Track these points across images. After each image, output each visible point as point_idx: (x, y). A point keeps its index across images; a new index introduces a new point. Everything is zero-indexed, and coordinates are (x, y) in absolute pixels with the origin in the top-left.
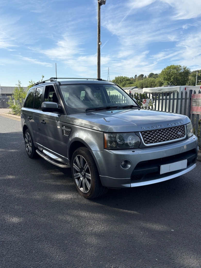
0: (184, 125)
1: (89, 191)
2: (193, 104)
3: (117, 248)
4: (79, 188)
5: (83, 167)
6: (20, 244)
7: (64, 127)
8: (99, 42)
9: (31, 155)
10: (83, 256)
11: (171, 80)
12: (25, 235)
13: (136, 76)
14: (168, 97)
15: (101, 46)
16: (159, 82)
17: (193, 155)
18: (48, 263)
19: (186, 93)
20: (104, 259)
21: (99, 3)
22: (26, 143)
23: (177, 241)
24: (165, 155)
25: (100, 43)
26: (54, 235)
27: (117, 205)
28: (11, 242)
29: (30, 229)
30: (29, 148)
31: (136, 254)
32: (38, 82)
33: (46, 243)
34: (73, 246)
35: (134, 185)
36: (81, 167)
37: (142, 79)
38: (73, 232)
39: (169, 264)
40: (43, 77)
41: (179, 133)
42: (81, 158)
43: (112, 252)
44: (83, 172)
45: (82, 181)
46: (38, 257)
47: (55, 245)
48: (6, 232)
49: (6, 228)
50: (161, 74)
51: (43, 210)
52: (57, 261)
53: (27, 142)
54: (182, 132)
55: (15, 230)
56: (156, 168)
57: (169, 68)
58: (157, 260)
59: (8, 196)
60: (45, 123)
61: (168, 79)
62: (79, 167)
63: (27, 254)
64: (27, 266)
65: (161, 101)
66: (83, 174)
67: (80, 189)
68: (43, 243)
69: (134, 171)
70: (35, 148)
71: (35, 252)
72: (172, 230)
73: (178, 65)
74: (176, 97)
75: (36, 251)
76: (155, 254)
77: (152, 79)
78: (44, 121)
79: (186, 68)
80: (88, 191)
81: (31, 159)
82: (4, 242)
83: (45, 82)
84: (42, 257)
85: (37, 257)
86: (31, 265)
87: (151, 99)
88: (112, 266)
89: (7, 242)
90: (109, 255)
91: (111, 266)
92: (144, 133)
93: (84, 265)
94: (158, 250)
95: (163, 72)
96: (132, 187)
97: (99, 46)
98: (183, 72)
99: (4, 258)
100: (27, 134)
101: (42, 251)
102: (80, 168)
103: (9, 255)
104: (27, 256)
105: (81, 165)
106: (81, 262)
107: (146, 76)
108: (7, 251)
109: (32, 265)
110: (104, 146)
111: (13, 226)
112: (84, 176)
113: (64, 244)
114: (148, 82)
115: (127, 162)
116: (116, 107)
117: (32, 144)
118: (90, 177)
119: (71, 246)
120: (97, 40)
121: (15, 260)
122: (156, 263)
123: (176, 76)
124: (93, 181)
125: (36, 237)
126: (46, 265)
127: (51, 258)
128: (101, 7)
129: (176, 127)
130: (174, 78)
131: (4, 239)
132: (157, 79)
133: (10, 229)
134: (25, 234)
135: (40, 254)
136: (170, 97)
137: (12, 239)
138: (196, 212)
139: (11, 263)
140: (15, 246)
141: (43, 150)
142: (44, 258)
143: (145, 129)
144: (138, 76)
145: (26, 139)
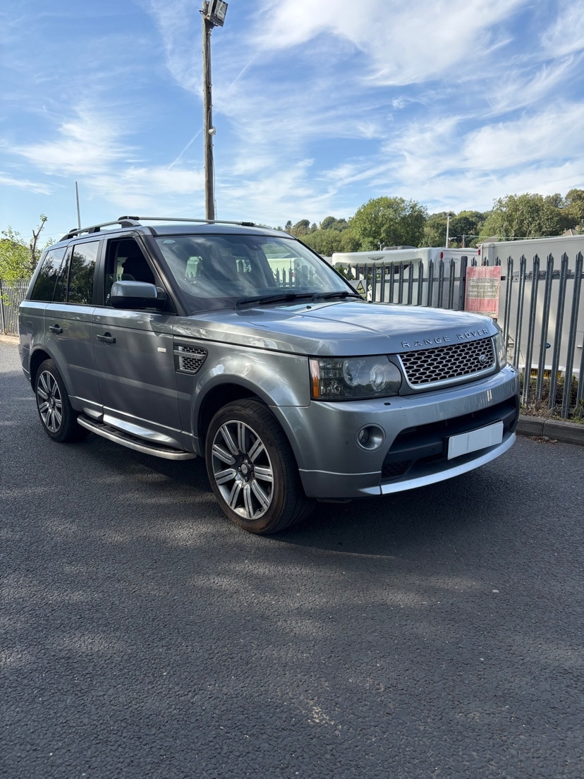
0: (490, 337)
1: (266, 513)
2: (471, 293)
3: (379, 643)
4: (232, 508)
5: (244, 452)
6: (120, 659)
7: (180, 348)
8: (209, 126)
9: (59, 432)
10: (298, 670)
11: (380, 235)
12: (123, 637)
13: (289, 223)
14: (397, 277)
15: (214, 137)
16: (352, 240)
17: (510, 414)
18: (215, 695)
19: (442, 265)
20: (356, 672)
21: (206, 20)
22: (40, 400)
23: (514, 613)
24: (462, 411)
25: (211, 131)
26: (203, 629)
27: (341, 544)
28: (89, 657)
29: (130, 620)
30: (53, 415)
31: (429, 651)
32: (76, 230)
33: (189, 650)
34: (265, 651)
35: (389, 489)
36: (237, 453)
37: (304, 232)
38: (250, 618)
39: (515, 667)
40: (45, 220)
41: (482, 357)
42: (241, 428)
43: (369, 652)
44: (244, 466)
45: (242, 489)
46: (180, 685)
47: (216, 652)
48: (65, 634)
49: (62, 624)
50: (353, 221)
51: (148, 572)
52: (235, 688)
53: (46, 398)
54: (487, 355)
55: (91, 627)
56: (437, 443)
57: (375, 204)
58: (482, 659)
59: (31, 544)
60: (114, 341)
61: (375, 234)
62: (231, 454)
63: (147, 680)
64: (161, 710)
65: (387, 286)
66: (245, 472)
67: (235, 510)
68: (181, 650)
69: (390, 453)
70: (72, 412)
71: (168, 674)
72: (495, 591)
73: (396, 198)
74: (416, 276)
75: (172, 672)
76: (474, 647)
77: (332, 233)
78: (108, 334)
79: (416, 205)
80: (263, 514)
81: (61, 446)
82: (69, 658)
83: (101, 228)
84: (192, 684)
85: (178, 684)
86: (170, 708)
87: (360, 282)
88: (381, 684)
89: (79, 658)
90: (365, 660)
91: (378, 684)
92: (407, 356)
93: (310, 691)
94: (476, 637)
95: (359, 213)
96: (383, 493)
97: (209, 137)
98: (411, 216)
99: (86, 698)
100: (45, 375)
101: (188, 670)
102: (234, 456)
103: (99, 689)
104: (150, 687)
105: (238, 447)
106: (301, 683)
107: (314, 225)
108: (89, 679)
109: (173, 707)
110: (313, 392)
111: (79, 617)
112: (249, 477)
113: (238, 647)
114: (322, 241)
115: (371, 431)
116: (311, 296)
117: (63, 402)
118: (269, 475)
119: (260, 651)
120: (204, 121)
121: (120, 700)
122: (484, 667)
123: (393, 225)
124: (280, 485)
125: (155, 637)
126: (213, 702)
127: (217, 685)
128: (213, 31)
129: (461, 346)
130: (387, 232)
131: (67, 652)
132: (346, 233)
133: (74, 625)
134: (123, 634)
135: (184, 677)
136: (401, 276)
137: (91, 649)
138: (534, 545)
139: (113, 707)
140: (105, 666)
141: (102, 416)
142: (199, 686)
143: (409, 347)
144: (294, 223)
145: (43, 389)
